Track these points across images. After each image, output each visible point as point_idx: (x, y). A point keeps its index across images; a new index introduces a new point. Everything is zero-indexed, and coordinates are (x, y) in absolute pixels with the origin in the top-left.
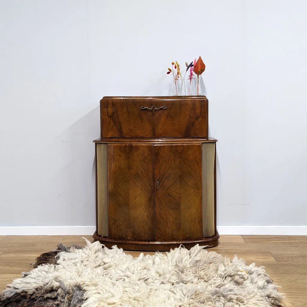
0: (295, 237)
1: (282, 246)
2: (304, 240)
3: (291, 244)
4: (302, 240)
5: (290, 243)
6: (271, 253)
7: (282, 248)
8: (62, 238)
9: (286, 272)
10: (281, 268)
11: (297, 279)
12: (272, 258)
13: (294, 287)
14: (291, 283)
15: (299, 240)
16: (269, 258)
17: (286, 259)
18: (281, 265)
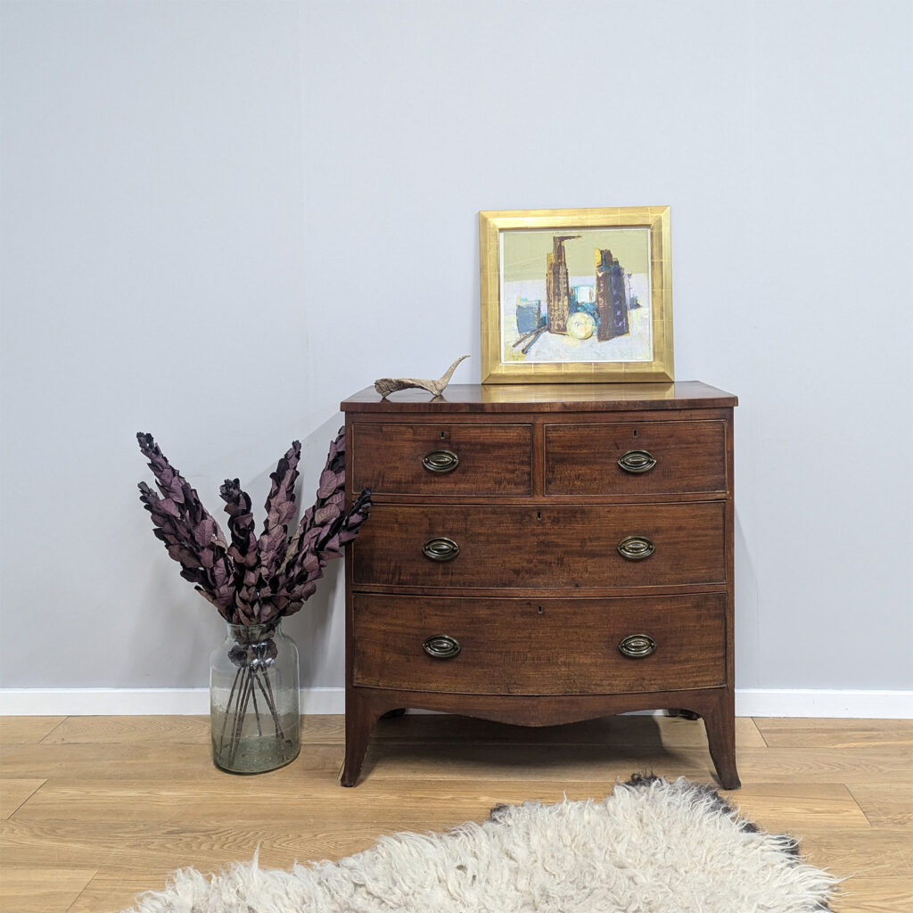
1: (880, 764)
3: (904, 754)
5: (904, 752)
6: (851, 791)
7: (881, 771)
9: (904, 869)
10: (889, 853)
16: (845, 809)
17: (900, 816)
18: (886, 840)
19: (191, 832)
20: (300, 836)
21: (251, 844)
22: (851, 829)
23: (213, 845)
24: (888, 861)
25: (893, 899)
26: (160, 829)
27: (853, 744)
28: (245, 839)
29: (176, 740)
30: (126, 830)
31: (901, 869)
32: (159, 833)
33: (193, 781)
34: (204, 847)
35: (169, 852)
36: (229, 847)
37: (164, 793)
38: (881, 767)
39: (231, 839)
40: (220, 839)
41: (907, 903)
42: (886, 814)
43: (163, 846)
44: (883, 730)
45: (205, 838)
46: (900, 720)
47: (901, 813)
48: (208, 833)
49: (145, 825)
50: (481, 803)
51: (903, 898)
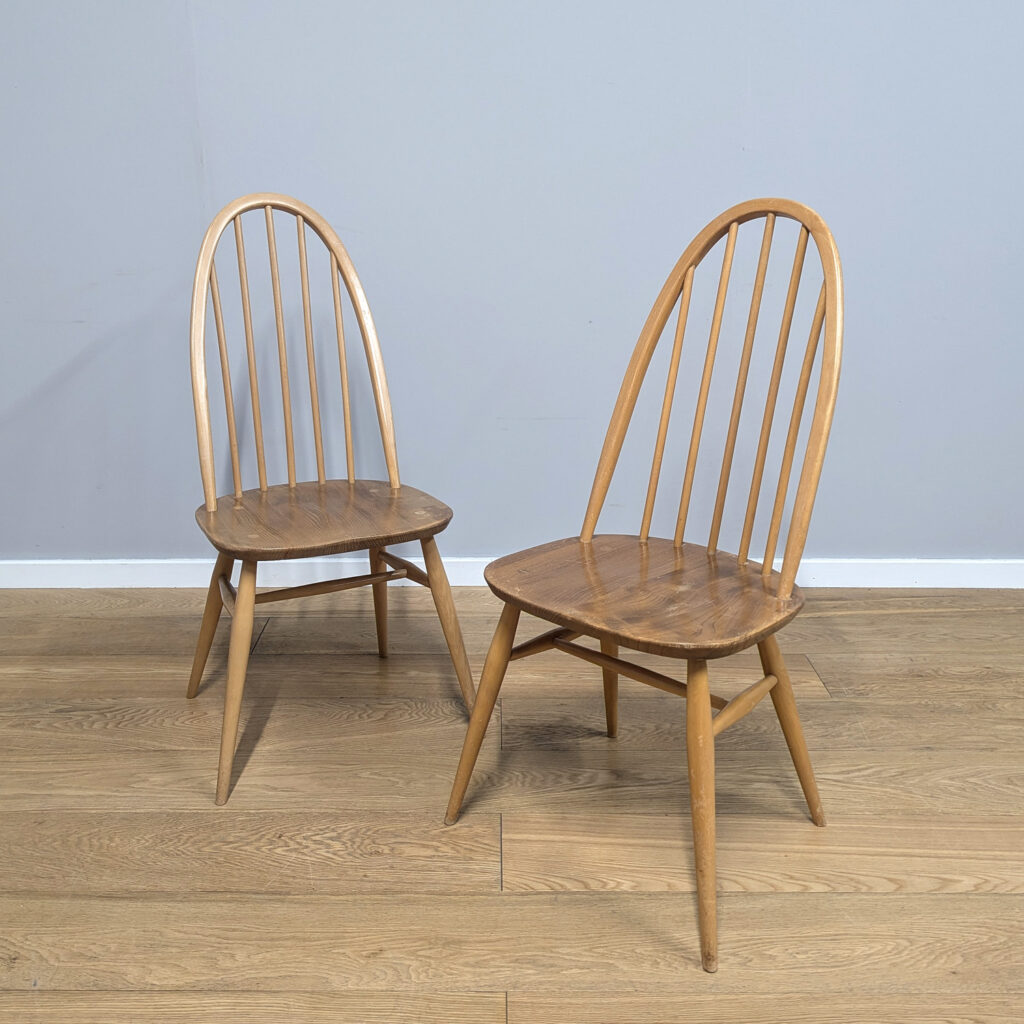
0: (883, 596)
2: (915, 608)
3: (872, 623)
4: (908, 606)
5: (871, 621)
6: (812, 661)
7: (845, 640)
8: (126, 601)
10: (847, 725)
11: (903, 773)
12: (814, 683)
13: (897, 808)
14: (886, 787)
15: (900, 607)
16: (803, 680)
17: (862, 687)
18: (845, 711)
19: (83, 710)
20: (206, 714)
21: (150, 722)
22: (809, 700)
23: (107, 724)
24: (845, 734)
25: (848, 772)
26: (48, 708)
27: (819, 614)
28: (143, 718)
29: (71, 615)
30: (9, 709)
31: (860, 741)
32: (47, 711)
33: (91, 657)
34: (95, 726)
35: (56, 731)
36: (126, 726)
37: (54, 670)
38: (845, 637)
39: (127, 718)
40: (115, 717)
41: (863, 776)
42: (848, 685)
43: (49, 725)
44: (851, 600)
45: (98, 716)
46: (869, 589)
47: (863, 684)
48: (101, 712)
49: (31, 703)
50: (411, 678)
51: (859, 770)
